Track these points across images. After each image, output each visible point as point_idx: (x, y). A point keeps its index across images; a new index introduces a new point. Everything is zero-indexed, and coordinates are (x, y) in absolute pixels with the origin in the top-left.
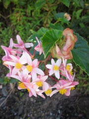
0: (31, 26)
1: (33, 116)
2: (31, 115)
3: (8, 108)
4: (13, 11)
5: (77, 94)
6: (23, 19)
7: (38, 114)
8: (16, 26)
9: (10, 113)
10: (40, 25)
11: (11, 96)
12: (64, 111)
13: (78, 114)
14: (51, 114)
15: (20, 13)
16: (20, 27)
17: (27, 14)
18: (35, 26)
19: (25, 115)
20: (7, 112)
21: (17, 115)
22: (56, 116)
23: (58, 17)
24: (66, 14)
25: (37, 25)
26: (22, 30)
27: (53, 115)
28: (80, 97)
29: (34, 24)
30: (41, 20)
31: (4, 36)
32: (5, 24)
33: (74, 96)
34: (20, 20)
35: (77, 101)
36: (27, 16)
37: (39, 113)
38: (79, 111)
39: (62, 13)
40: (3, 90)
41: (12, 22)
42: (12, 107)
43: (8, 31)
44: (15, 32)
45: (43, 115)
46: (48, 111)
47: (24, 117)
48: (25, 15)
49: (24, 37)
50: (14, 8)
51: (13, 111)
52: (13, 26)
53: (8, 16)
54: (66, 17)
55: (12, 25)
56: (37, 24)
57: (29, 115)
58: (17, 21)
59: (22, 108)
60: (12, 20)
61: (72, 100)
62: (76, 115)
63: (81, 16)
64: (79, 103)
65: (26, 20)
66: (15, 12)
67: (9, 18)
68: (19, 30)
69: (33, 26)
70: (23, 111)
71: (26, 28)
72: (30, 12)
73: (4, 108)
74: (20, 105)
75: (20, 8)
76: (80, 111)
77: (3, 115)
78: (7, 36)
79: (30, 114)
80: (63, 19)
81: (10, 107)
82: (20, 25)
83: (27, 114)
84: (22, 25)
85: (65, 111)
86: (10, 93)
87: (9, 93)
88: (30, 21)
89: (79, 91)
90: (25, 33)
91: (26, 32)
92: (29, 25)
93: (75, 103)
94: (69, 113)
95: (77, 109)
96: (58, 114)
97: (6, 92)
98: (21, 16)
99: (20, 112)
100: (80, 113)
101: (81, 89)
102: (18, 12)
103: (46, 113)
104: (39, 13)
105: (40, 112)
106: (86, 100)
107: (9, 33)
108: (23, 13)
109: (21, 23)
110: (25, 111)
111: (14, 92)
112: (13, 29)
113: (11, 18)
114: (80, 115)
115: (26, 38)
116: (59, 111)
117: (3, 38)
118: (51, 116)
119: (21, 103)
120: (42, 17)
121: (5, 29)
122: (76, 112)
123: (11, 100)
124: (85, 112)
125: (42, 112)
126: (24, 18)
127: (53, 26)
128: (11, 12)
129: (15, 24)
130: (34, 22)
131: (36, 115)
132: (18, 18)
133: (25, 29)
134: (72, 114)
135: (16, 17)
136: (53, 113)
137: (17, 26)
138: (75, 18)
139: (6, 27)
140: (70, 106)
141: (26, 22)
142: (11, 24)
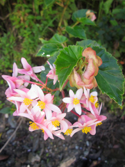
0: (41, 29)
1: (53, 151)
2: (51, 150)
3: (18, 143)
4: (13, 8)
5: (111, 119)
6: (28, 19)
7: (59, 149)
8: (19, 29)
9: (23, 150)
10: (53, 26)
11: (21, 127)
12: (94, 142)
13: (113, 145)
14: (77, 147)
15: (23, 10)
16: (25, 31)
17: (34, 11)
18: (46, 27)
19: (42, 150)
20: (17, 148)
21: (31, 151)
22: (84, 149)
23: (77, 17)
24: (89, 12)
25: (49, 27)
26: (29, 36)
27: (79, 149)
28: (115, 123)
29: (45, 25)
30: (54, 19)
31: (4, 45)
32: (4, 27)
33: (107, 122)
34: (24, 21)
35: (111, 128)
36: (34, 14)
37: (61, 147)
38: (114, 141)
39: (83, 10)
40: (9, 120)
41: (14, 24)
42: (24, 141)
43: (9, 37)
44: (18, 39)
45: (66, 149)
46: (73, 143)
47: (41, 154)
48: (31, 13)
49: (32, 45)
50: (14, 4)
51: (25, 147)
52: (16, 29)
53: (7, 16)
54: (89, 17)
55: (14, 29)
56: (49, 25)
57: (47, 151)
58: (20, 22)
59: (37, 142)
60: (13, 21)
61: (104, 127)
62: (110, 146)
63: (111, 9)
64: (114, 131)
65: (33, 20)
66: (16, 10)
67: (8, 18)
68: (24, 35)
69: (43, 29)
70: (39, 145)
71: (34, 32)
72: (37, 7)
73: (14, 143)
74: (34, 139)
75: (23, 3)
76: (116, 142)
77: (13, 153)
78: (8, 45)
79: (49, 150)
80: (85, 19)
81: (21, 141)
82: (25, 28)
83: (45, 149)
84: (28, 28)
85: (96, 143)
86: (20, 124)
87: (18, 123)
88: (38, 22)
89: (114, 115)
90: (33, 40)
91: (35, 38)
92: (38, 28)
93: (108, 131)
94: (100, 144)
95: (111, 138)
96: (87, 147)
97: (14, 123)
98: (25, 15)
99: (35, 147)
100: (116, 143)
101: (116, 112)
102: (20, 9)
103: (70, 147)
104: (51, 9)
105: (62, 145)
106: (123, 126)
107: (11, 41)
108: (28, 11)
109: (26, 25)
110: (42, 145)
111: (24, 122)
112: (15, 35)
113: (11, 19)
114: (116, 146)
115: (35, 46)
116: (88, 143)
117: (3, 48)
118: (77, 150)
119: (36, 136)
120: (55, 15)
121: (5, 34)
122: (111, 142)
123: (22, 132)
124: (122, 141)
125: (64, 145)
126: (30, 17)
127: (72, 30)
128: (10, 9)
129: (17, 26)
130: (45, 22)
131: (56, 150)
132: (22, 18)
133: (32, 34)
134: (105, 146)
135: (18, 16)
136: (79, 146)
137: (22, 30)
138: (104, 12)
139: (6, 32)
140: (101, 135)
141: (33, 24)
142: (11, 27)
